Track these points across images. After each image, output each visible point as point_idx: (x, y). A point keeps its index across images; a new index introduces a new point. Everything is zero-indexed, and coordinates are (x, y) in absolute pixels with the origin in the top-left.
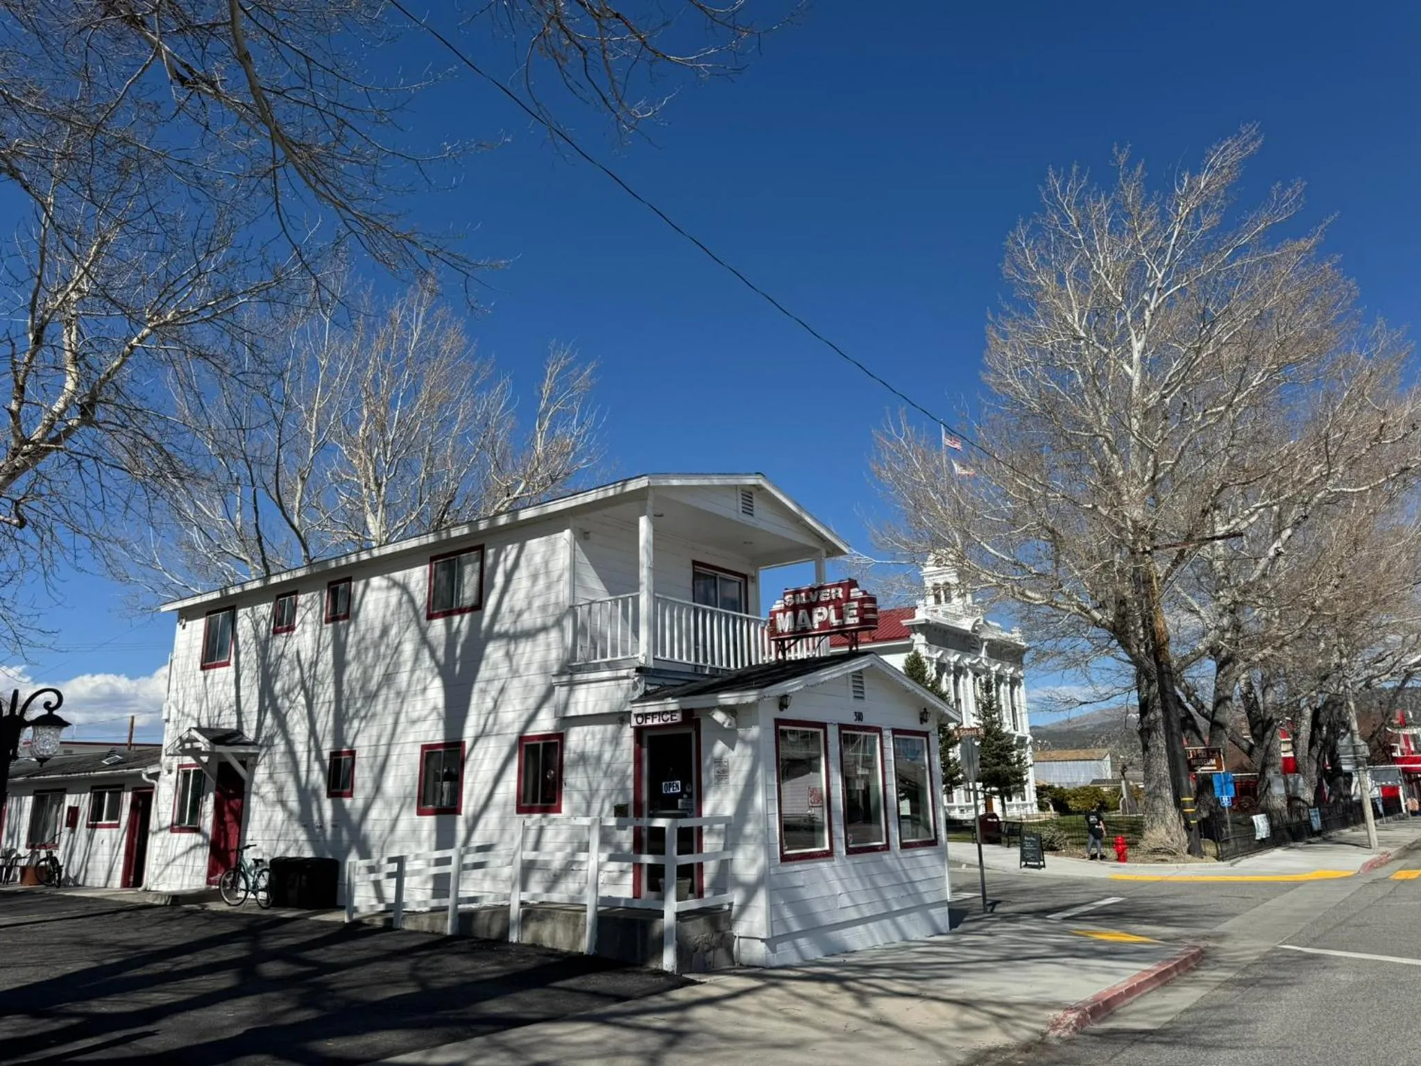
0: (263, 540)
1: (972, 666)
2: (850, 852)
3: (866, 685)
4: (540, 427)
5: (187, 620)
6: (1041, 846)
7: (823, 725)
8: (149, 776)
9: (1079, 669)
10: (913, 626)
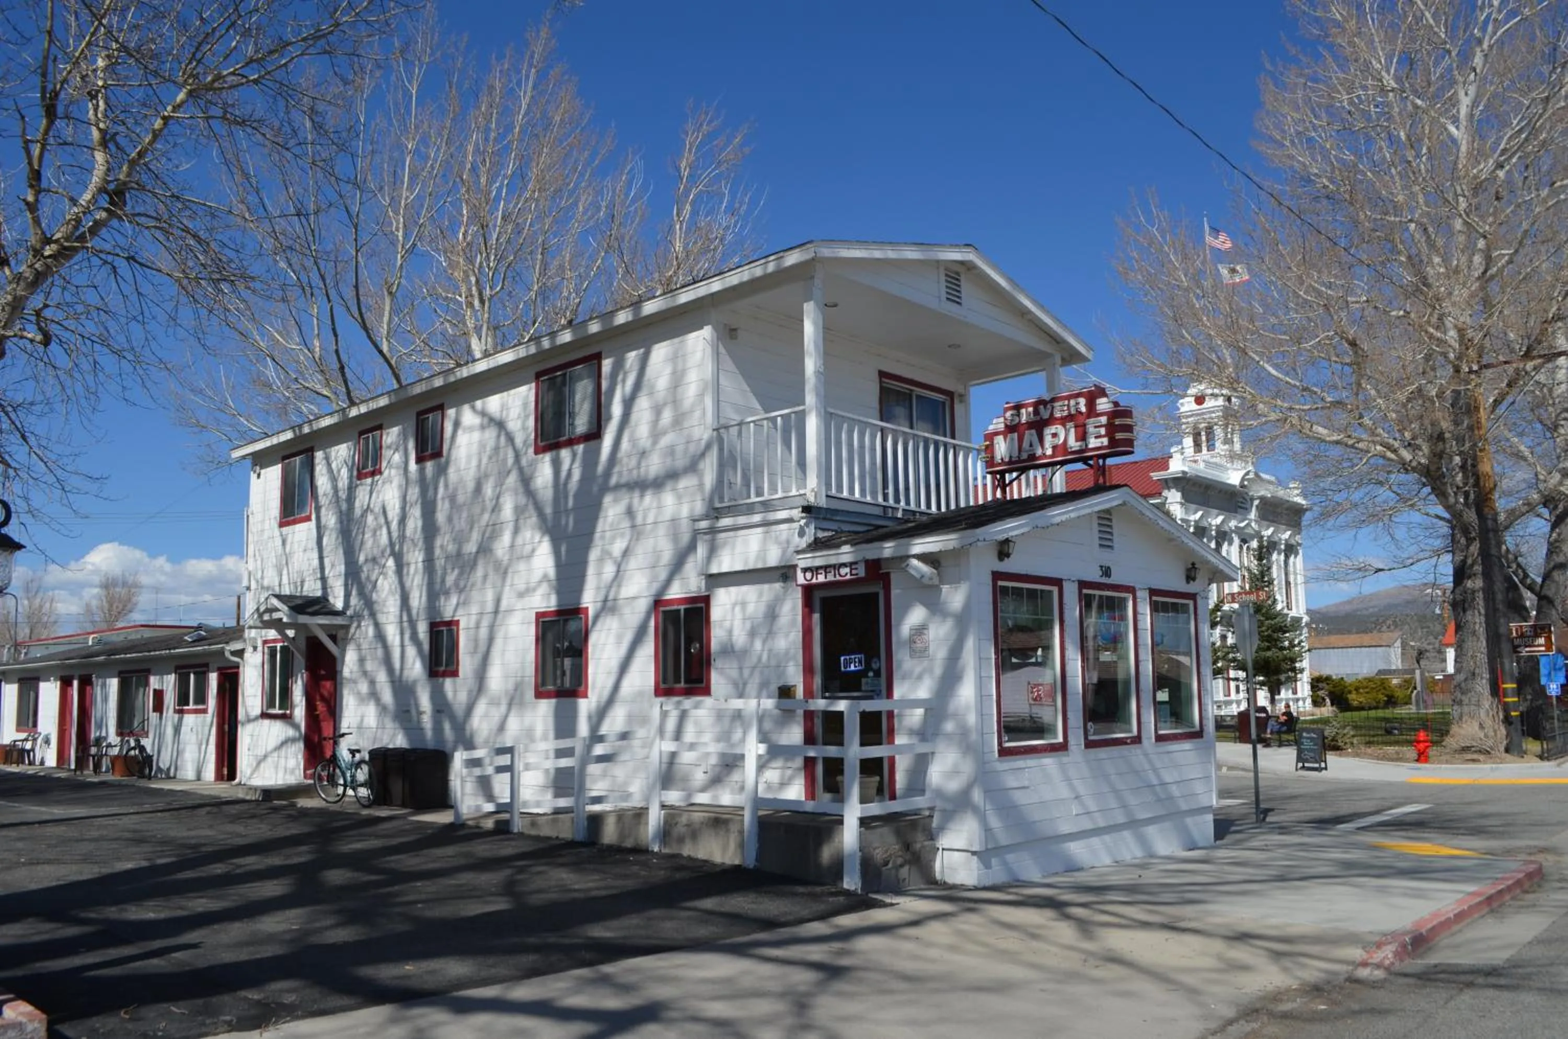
0: (347, 370)
1: (1238, 530)
2: (1089, 744)
3: (1115, 531)
4: (678, 214)
5: (261, 468)
6: (1324, 744)
7: (1058, 582)
8: (234, 653)
9: (1381, 524)
10: (1166, 480)
